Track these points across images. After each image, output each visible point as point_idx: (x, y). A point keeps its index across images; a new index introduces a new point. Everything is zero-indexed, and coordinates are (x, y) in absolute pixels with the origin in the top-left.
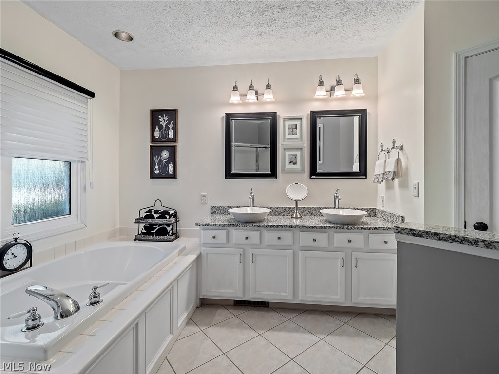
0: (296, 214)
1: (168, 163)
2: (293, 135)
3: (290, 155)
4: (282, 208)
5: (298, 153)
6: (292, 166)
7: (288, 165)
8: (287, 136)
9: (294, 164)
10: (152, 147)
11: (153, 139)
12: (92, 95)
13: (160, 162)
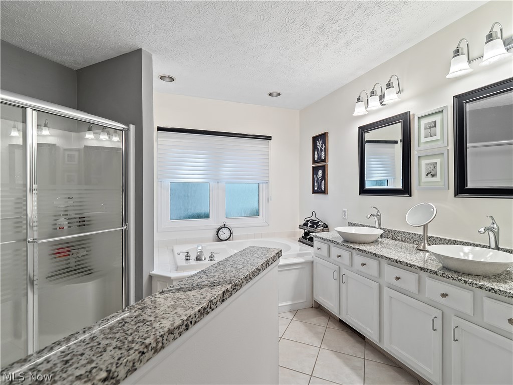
0: (424, 245)
1: (322, 180)
2: (431, 136)
3: (427, 164)
4: (415, 235)
5: (438, 161)
6: (430, 179)
7: (424, 179)
8: (423, 140)
9: (433, 176)
10: (313, 167)
11: (314, 162)
12: (269, 138)
13: (318, 179)
